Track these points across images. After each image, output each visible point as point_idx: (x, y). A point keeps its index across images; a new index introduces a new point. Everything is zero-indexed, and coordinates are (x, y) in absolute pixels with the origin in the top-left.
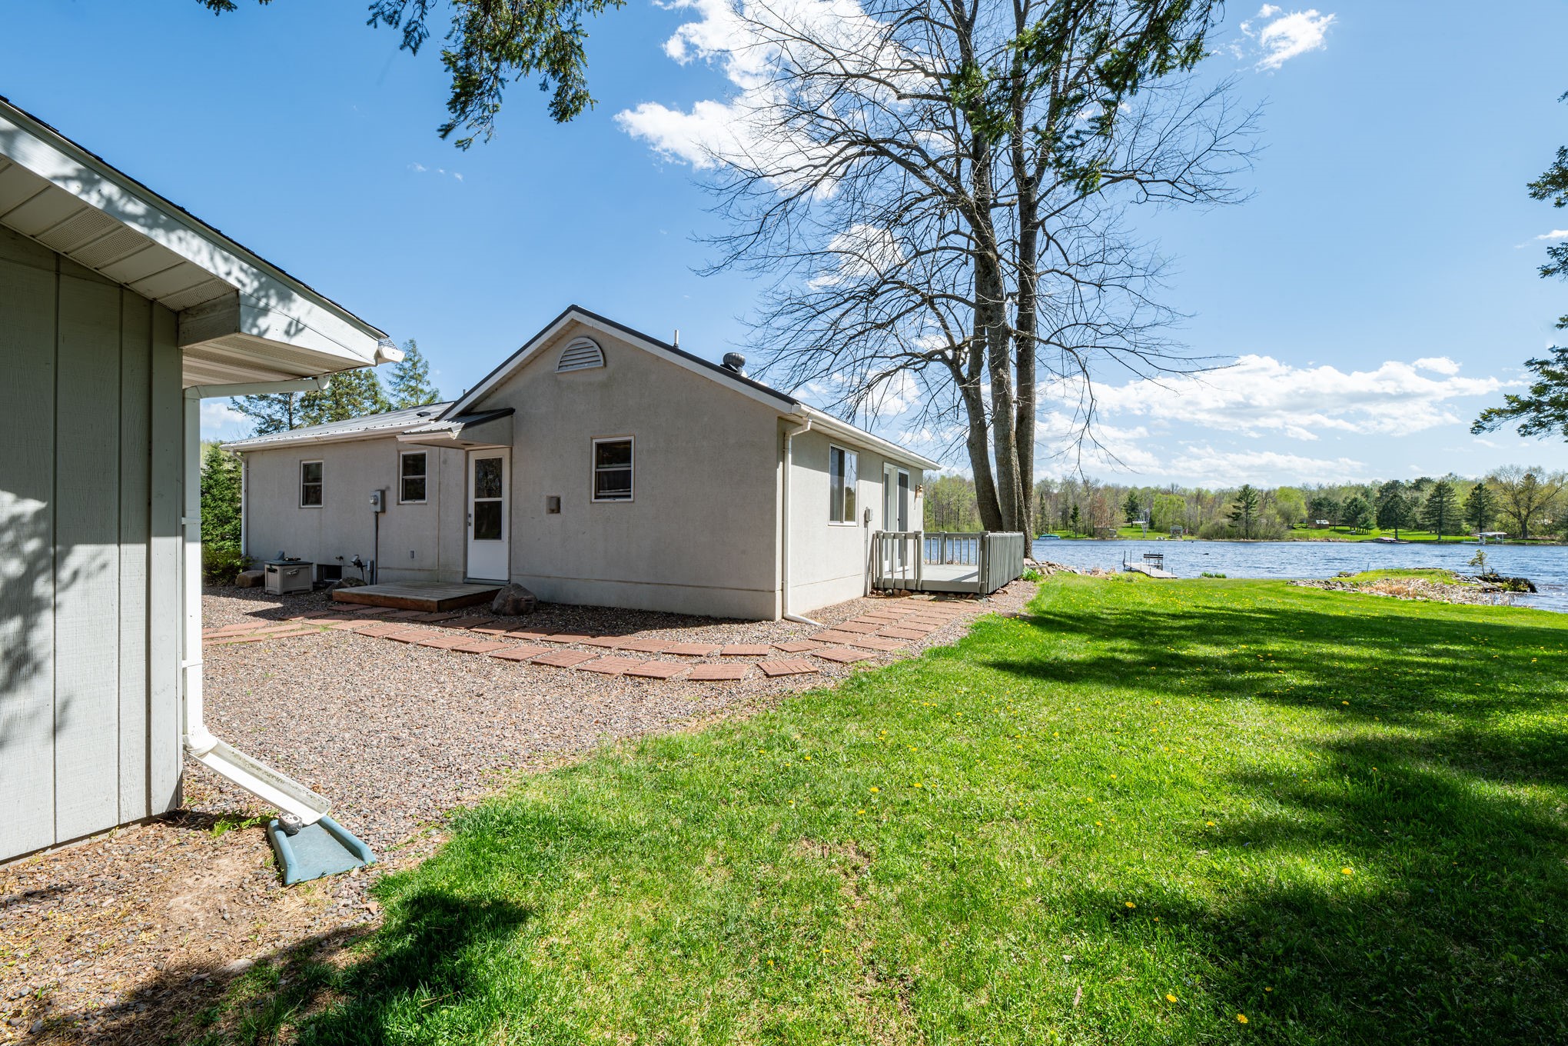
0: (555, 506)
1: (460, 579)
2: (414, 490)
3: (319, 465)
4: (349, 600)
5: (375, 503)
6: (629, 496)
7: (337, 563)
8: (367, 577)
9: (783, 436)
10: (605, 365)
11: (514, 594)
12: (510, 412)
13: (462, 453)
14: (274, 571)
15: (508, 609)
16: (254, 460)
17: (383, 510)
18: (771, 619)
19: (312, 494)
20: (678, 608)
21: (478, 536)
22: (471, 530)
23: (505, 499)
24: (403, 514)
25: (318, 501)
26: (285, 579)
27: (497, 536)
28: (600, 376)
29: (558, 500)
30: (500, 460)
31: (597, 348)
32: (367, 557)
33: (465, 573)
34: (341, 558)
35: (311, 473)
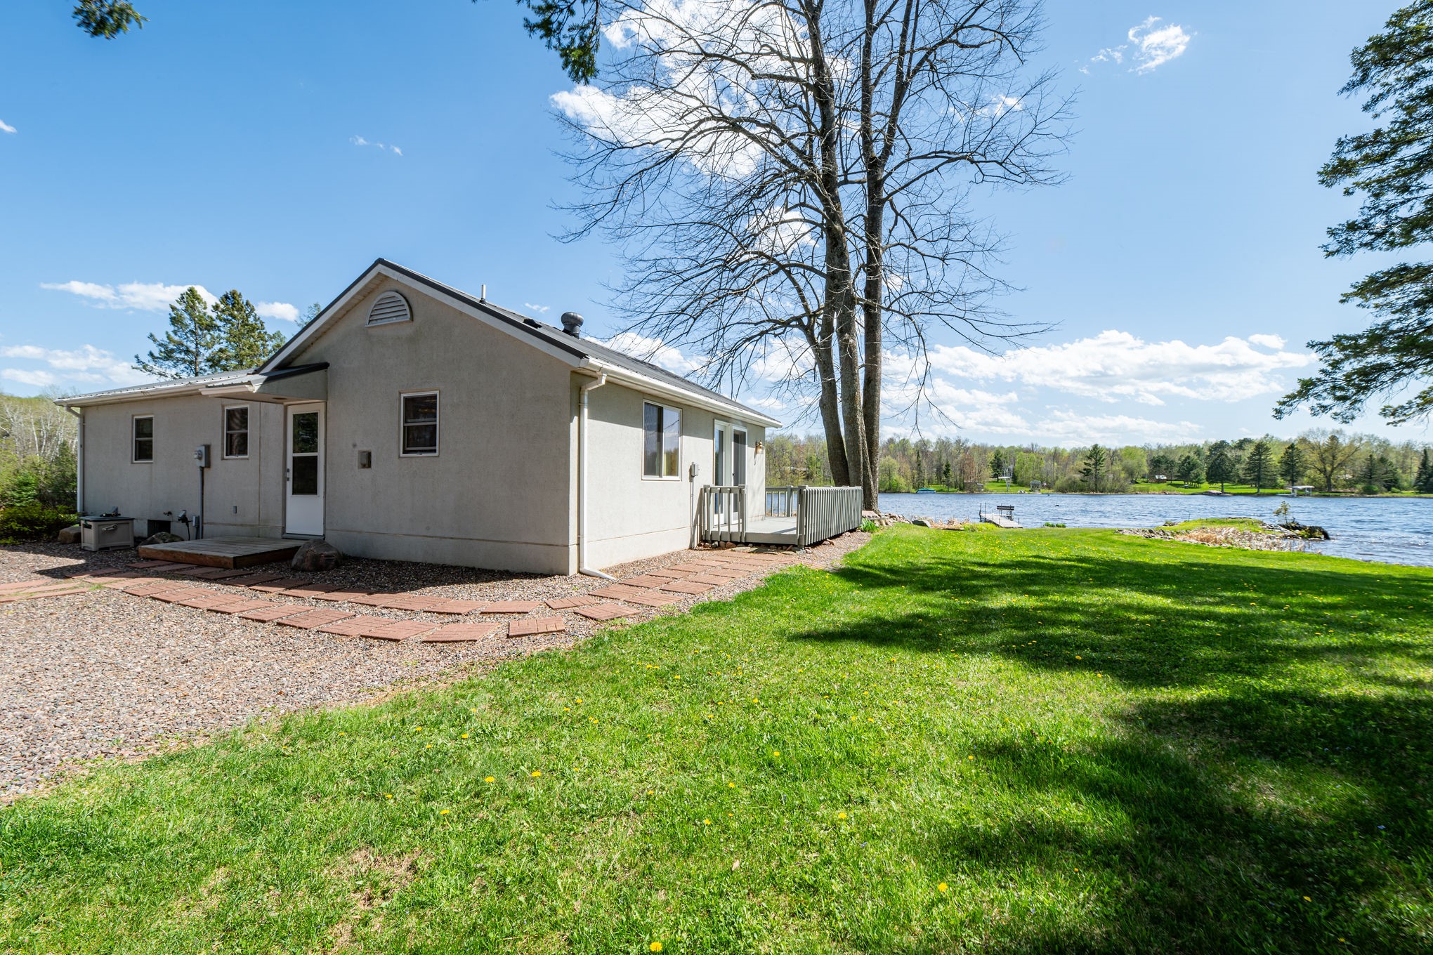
0: (367, 461)
1: (278, 534)
2: (237, 444)
3: (151, 420)
4: (154, 556)
5: (200, 458)
6: (435, 451)
7: (166, 518)
8: (193, 532)
9: (579, 390)
10: (412, 318)
11: (314, 550)
12: (324, 366)
13: (280, 408)
14: (89, 527)
15: (307, 564)
16: (91, 415)
17: (208, 465)
18: (566, 574)
19: (144, 451)
20: (479, 563)
21: (295, 492)
22: (290, 485)
23: (320, 454)
24: (227, 469)
25: (149, 457)
26: (100, 536)
28: (408, 330)
29: (369, 454)
30: (316, 414)
31: (404, 302)
32: (193, 512)
33: (284, 528)
34: (170, 513)
35: (143, 430)
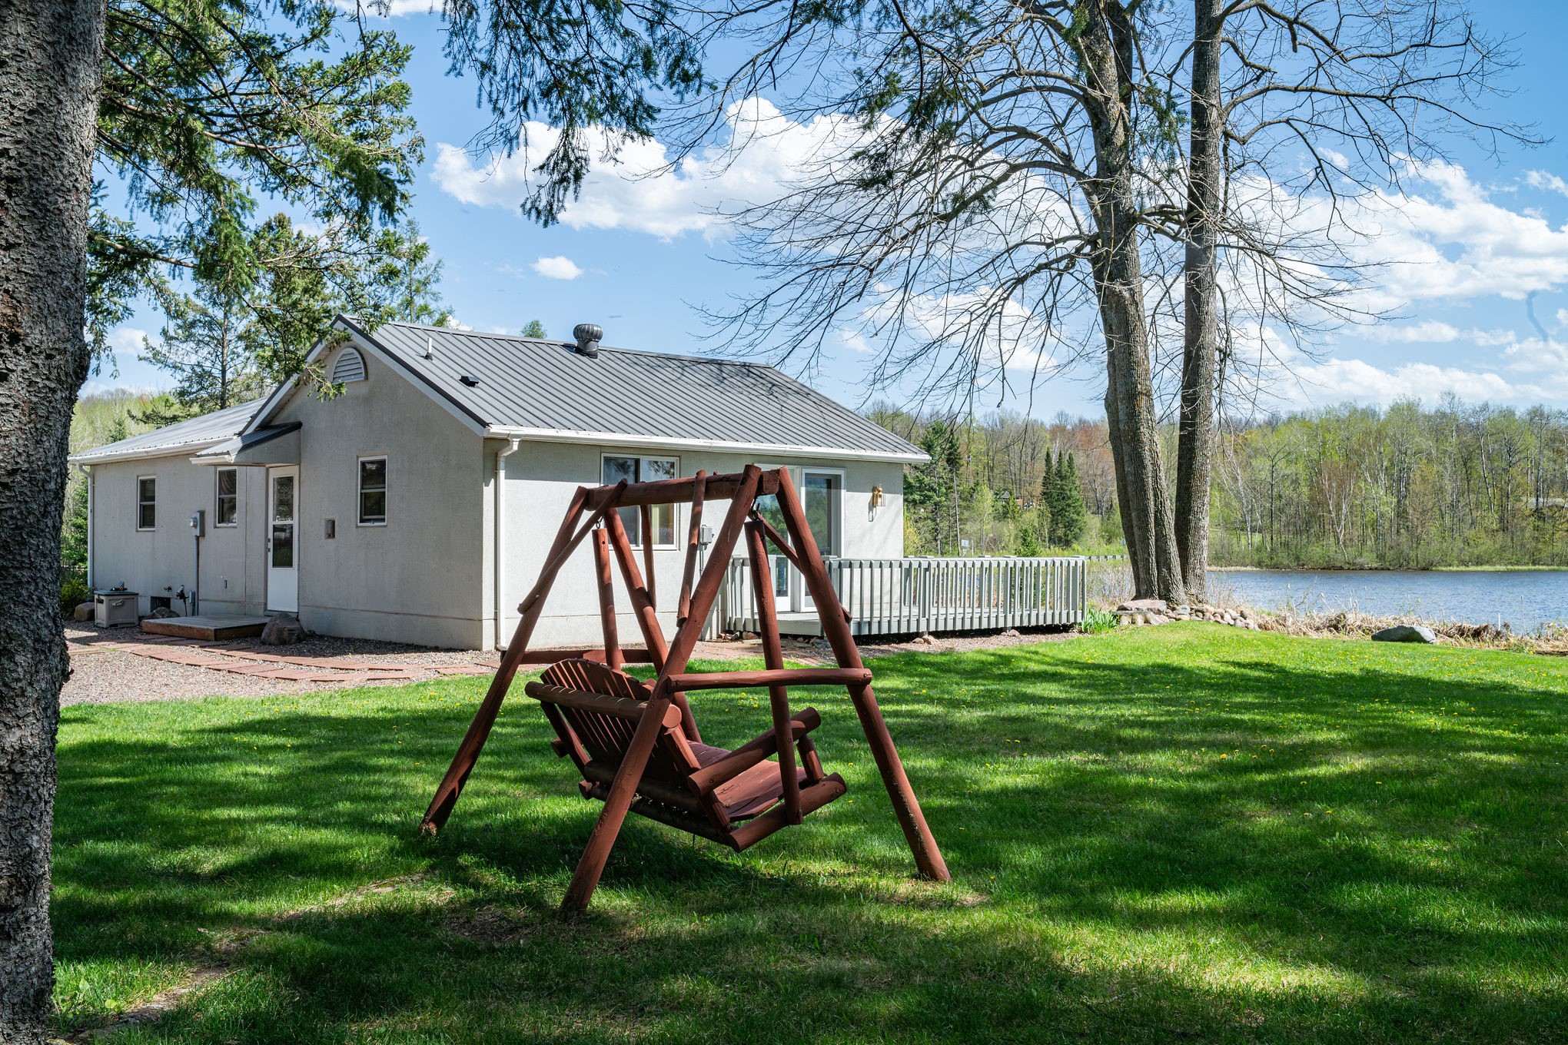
0: (331, 530)
1: (261, 613)
2: (226, 510)
3: (153, 481)
4: (154, 630)
5: (195, 526)
6: (383, 520)
7: (165, 594)
8: (190, 609)
9: (496, 456)
10: (366, 378)
11: (280, 624)
12: (298, 426)
13: (263, 469)
14: (101, 602)
16: (100, 474)
17: (203, 534)
18: (479, 649)
19: (147, 517)
20: (416, 642)
21: (274, 565)
22: (270, 557)
23: (295, 522)
24: (218, 539)
25: (152, 524)
26: (111, 610)
27: (290, 564)
28: (363, 389)
29: (333, 522)
30: (292, 479)
31: (360, 358)
32: (190, 588)
33: (266, 604)
34: (170, 589)
35: (147, 490)
